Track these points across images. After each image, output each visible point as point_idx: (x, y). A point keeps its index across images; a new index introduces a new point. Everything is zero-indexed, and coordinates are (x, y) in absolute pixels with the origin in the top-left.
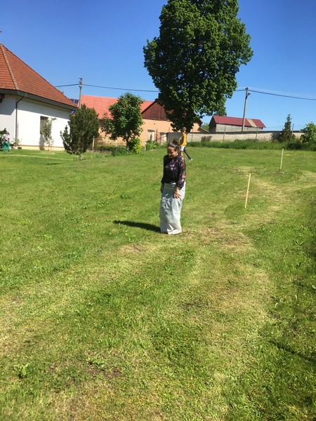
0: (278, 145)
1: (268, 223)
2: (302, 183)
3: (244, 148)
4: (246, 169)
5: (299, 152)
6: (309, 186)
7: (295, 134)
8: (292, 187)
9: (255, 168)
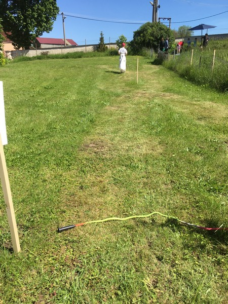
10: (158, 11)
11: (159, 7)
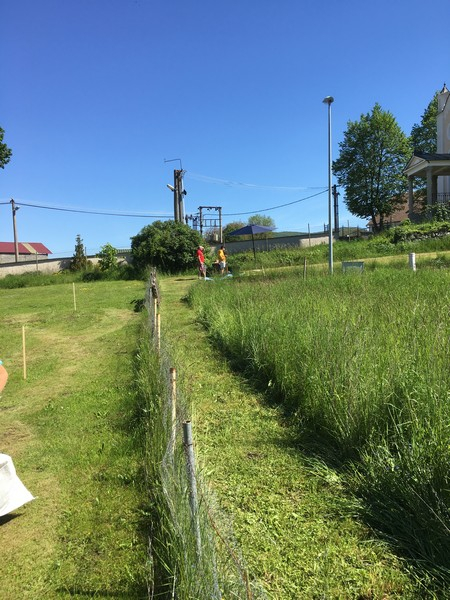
0: (70, 277)
1: (60, 394)
2: (105, 326)
3: (22, 285)
4: (24, 317)
5: (99, 283)
6: (113, 330)
7: (91, 260)
8: (92, 334)
9: (39, 315)
10: (183, 201)
11: (185, 192)
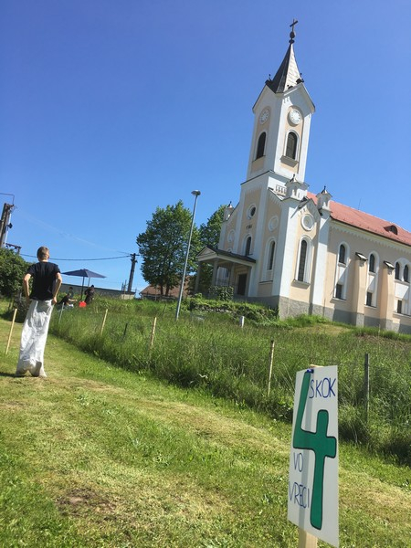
10: (7, 232)
11: (11, 226)
